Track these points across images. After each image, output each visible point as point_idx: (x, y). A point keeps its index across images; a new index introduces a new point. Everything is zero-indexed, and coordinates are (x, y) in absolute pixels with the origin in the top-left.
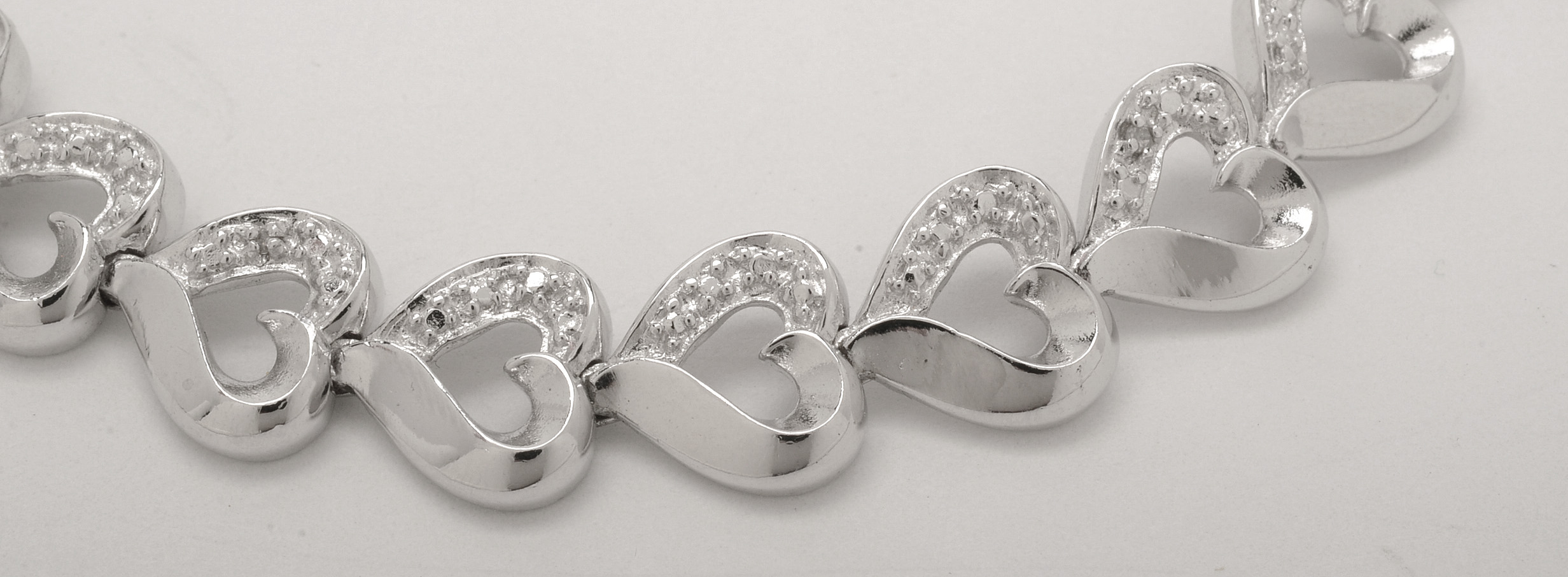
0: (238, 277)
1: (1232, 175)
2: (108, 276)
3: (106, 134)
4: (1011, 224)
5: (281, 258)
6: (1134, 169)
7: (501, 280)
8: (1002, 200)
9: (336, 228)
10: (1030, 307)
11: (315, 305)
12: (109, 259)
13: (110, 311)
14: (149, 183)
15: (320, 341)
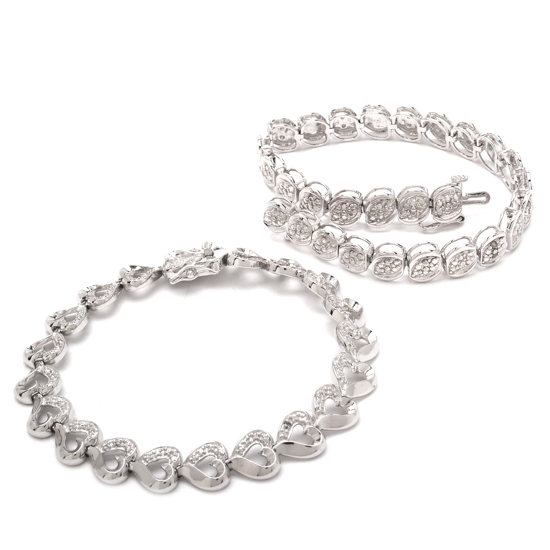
0: (112, 450)
1: (306, 431)
2: (87, 450)
3: (88, 424)
4: (261, 440)
5: (120, 446)
6: (286, 430)
7: (162, 451)
8: (259, 436)
9: (132, 441)
10: (263, 456)
11: (126, 455)
12: (87, 447)
13: (87, 458)
14: (95, 432)
15: (126, 462)
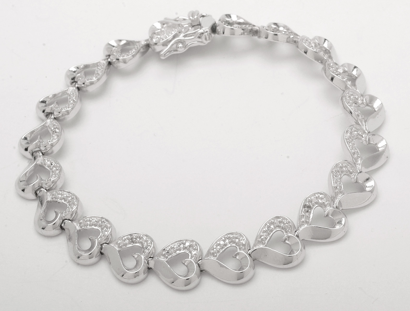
0: (128, 247)
1: (327, 214)
2: (101, 248)
3: (99, 220)
4: (282, 227)
5: (136, 243)
6: (307, 214)
7: (181, 244)
8: (280, 222)
9: (147, 236)
10: (287, 243)
11: (143, 252)
12: (101, 245)
13: (102, 255)
14: (109, 229)
15: (145, 259)
